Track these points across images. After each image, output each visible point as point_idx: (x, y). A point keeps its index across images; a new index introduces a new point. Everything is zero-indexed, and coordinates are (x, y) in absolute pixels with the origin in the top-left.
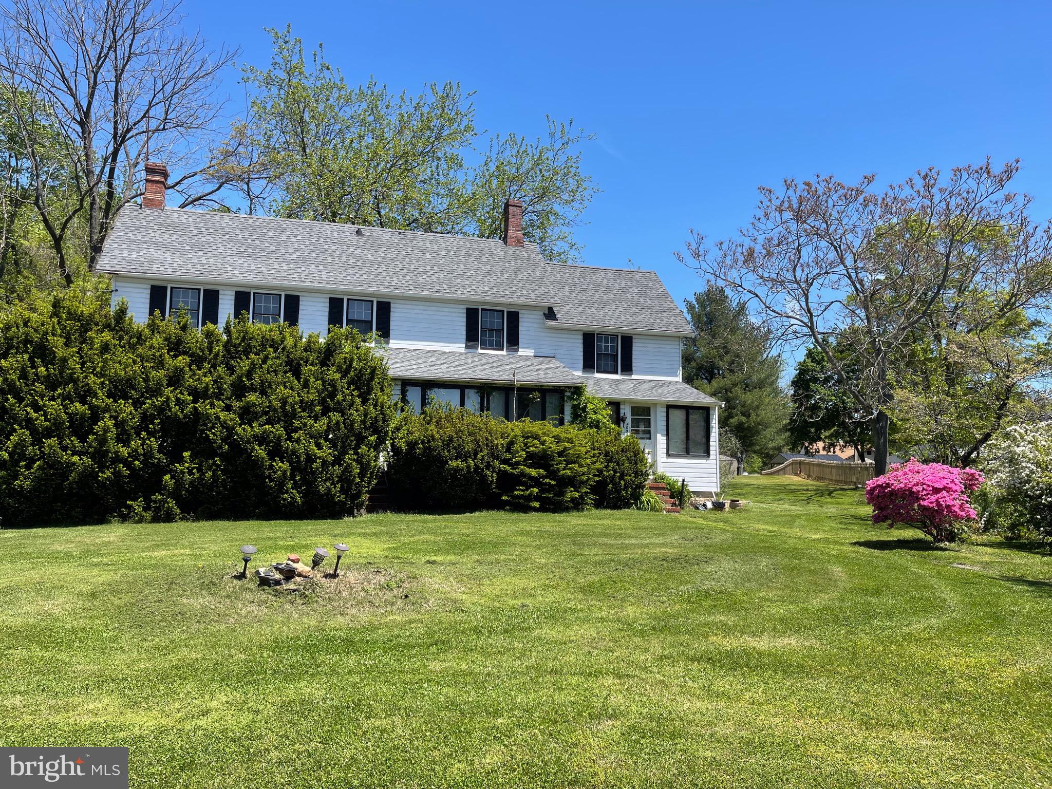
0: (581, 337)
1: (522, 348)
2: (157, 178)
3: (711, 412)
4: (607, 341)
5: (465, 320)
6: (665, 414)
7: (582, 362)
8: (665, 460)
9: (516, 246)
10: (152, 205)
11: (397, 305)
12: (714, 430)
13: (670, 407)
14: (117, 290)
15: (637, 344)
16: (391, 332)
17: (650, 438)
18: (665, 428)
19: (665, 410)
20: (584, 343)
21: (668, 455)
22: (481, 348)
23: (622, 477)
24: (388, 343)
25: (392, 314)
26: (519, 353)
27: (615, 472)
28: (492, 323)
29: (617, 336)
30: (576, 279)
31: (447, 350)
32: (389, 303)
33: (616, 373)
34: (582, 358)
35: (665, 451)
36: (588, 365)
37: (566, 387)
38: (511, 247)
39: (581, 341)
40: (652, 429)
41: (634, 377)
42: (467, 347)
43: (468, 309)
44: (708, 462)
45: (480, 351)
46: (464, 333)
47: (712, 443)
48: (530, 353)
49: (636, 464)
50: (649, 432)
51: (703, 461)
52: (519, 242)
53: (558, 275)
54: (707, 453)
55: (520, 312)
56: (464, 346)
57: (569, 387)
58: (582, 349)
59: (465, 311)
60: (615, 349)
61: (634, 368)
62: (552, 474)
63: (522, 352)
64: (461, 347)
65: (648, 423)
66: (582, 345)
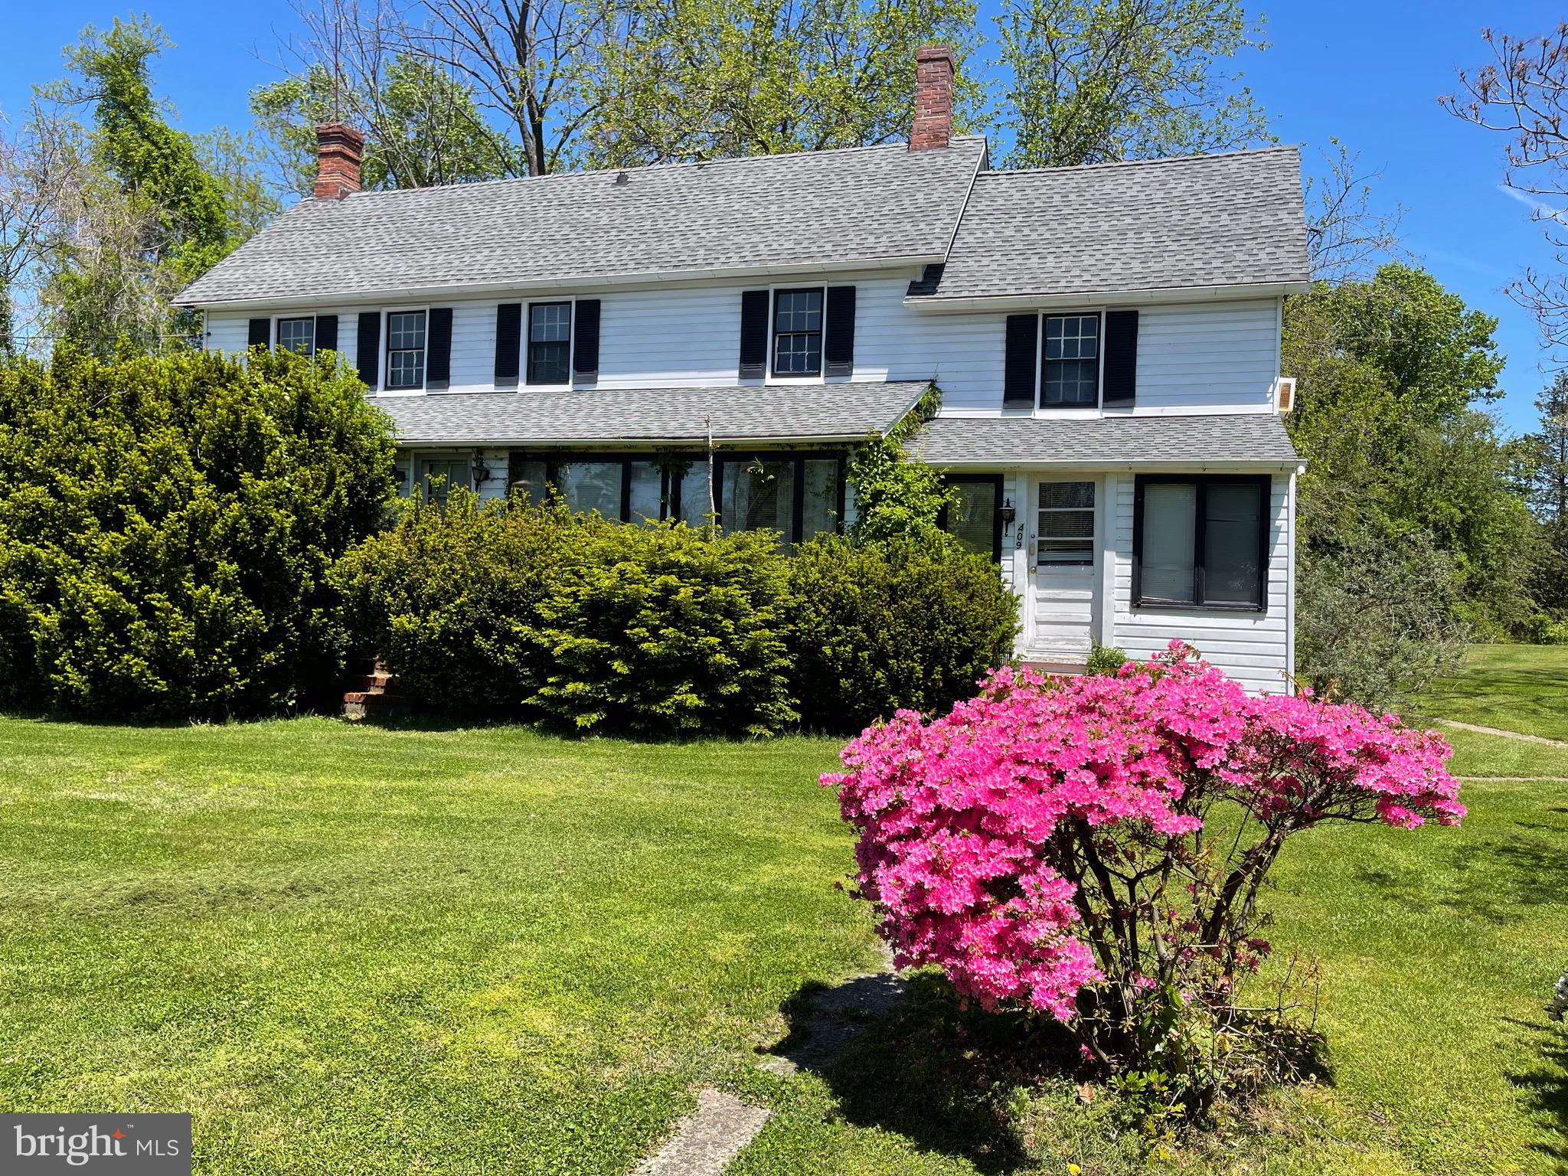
0: (1003, 327)
1: (862, 366)
2: (333, 148)
3: (1275, 489)
4: (1072, 329)
5: (739, 318)
6: (1131, 500)
7: (1002, 386)
8: (1128, 617)
9: (930, 147)
10: (327, 193)
11: (613, 305)
12: (1282, 537)
13: (1145, 482)
14: (209, 334)
15: (1150, 330)
16: (601, 359)
17: (1090, 563)
18: (1129, 535)
19: (1131, 488)
20: (1007, 341)
21: (1137, 603)
22: (774, 375)
23: (880, 659)
24: (595, 382)
25: (602, 324)
26: (854, 379)
27: (859, 647)
28: (799, 318)
29: (1099, 314)
30: (1057, 197)
31: (703, 384)
32: (597, 303)
33: (1093, 405)
34: (1002, 376)
35: (1127, 594)
36: (1017, 392)
37: (844, 444)
38: (918, 153)
39: (1003, 336)
40: (1096, 539)
41: (1138, 411)
42: (743, 375)
43: (746, 295)
44: (1259, 624)
45: (769, 380)
46: (738, 346)
47: (1272, 574)
48: (880, 375)
49: (932, 626)
50: (1089, 547)
51: (1247, 623)
52: (937, 137)
53: (1018, 195)
54: (1259, 604)
55: (858, 285)
56: (736, 373)
57: (858, 444)
58: (1003, 356)
59: (740, 300)
60: (1091, 346)
61: (1138, 391)
62: (630, 650)
63: (859, 375)
64: (731, 377)
65: (1086, 523)
66: (1003, 347)
